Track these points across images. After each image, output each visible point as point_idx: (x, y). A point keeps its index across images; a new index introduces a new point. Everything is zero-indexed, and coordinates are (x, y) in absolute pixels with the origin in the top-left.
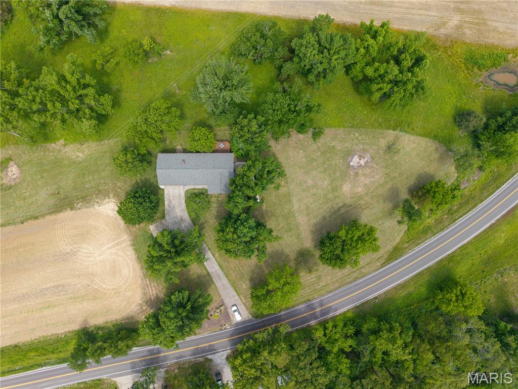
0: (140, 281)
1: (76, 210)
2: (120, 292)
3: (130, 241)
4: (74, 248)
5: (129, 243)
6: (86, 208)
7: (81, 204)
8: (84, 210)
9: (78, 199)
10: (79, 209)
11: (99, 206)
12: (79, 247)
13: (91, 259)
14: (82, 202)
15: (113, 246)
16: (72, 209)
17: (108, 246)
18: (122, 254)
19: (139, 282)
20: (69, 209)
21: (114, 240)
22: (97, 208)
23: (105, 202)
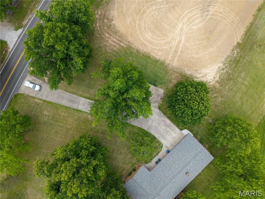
0: (130, 39)
1: (234, 46)
2: (137, 14)
3: (169, 64)
4: (207, 15)
5: (168, 62)
6: (228, 56)
7: (235, 55)
8: (228, 53)
9: (241, 57)
10: (233, 50)
11: (219, 68)
12: (205, 19)
13: (186, 19)
14: (235, 58)
15: (178, 46)
16: (238, 44)
17: (182, 43)
18: (164, 48)
19: (129, 37)
20: (241, 42)
21: (181, 52)
22: (219, 65)
23: (218, 75)
